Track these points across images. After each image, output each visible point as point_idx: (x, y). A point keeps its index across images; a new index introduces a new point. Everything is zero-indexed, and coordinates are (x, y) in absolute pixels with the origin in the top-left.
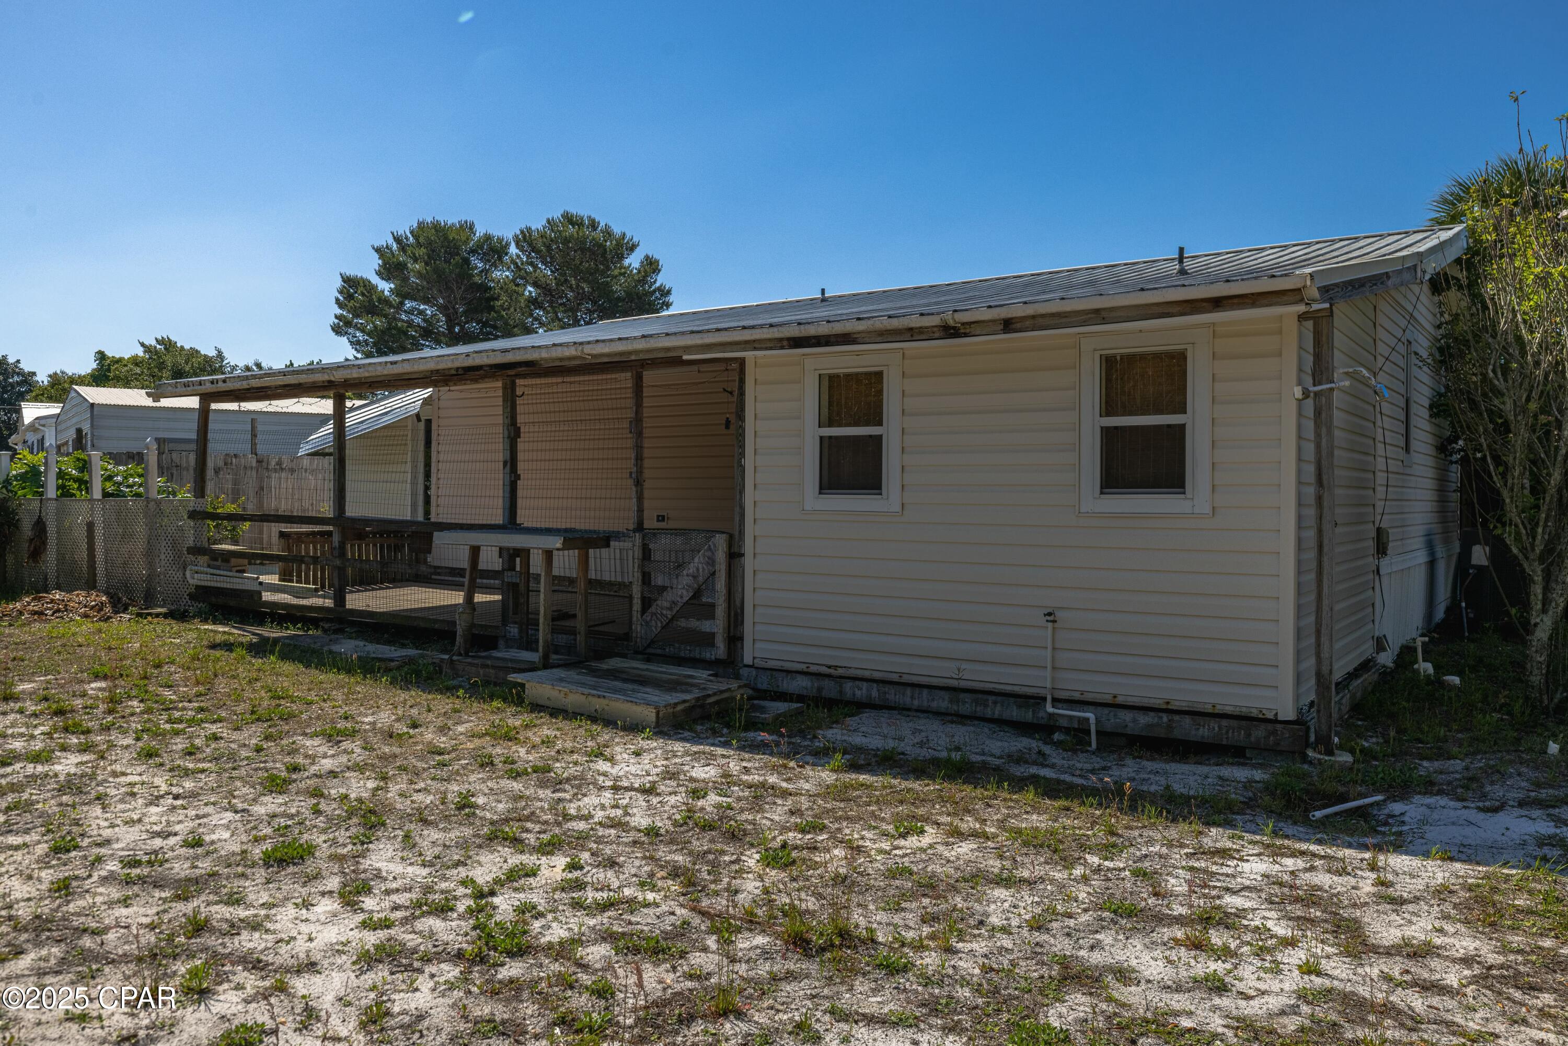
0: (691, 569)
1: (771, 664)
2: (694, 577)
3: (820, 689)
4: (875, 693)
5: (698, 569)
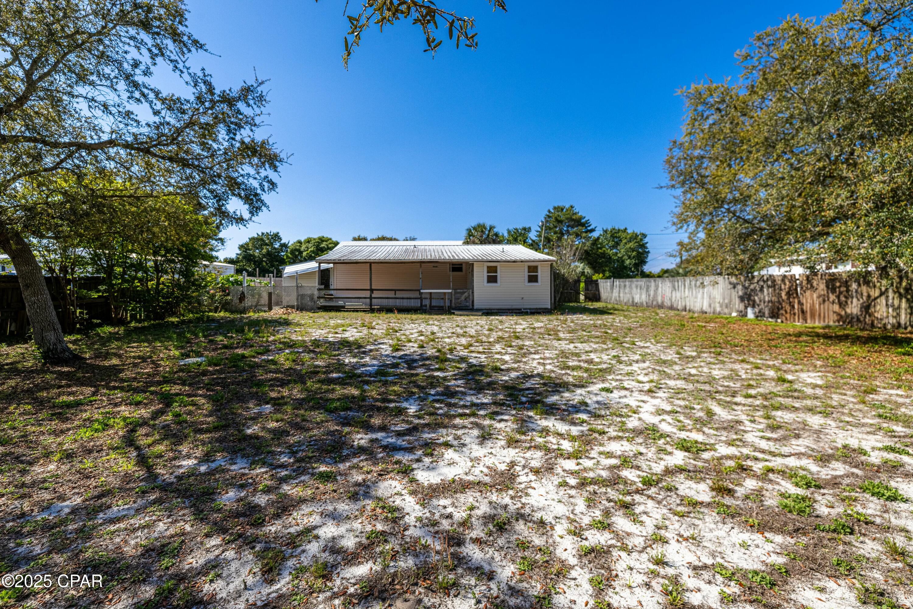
1: (478, 308)
5: (466, 295)
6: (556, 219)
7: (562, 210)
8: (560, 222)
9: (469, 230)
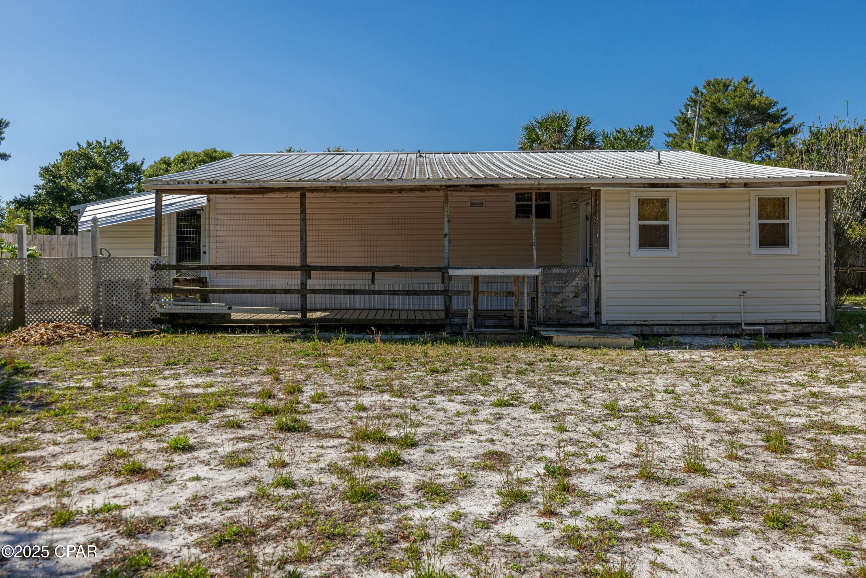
0: (574, 283)
1: (616, 323)
2: (575, 287)
3: (641, 331)
4: (668, 330)
5: (578, 283)
6: (714, 107)
7: (726, 86)
8: (722, 112)
9: (530, 130)
